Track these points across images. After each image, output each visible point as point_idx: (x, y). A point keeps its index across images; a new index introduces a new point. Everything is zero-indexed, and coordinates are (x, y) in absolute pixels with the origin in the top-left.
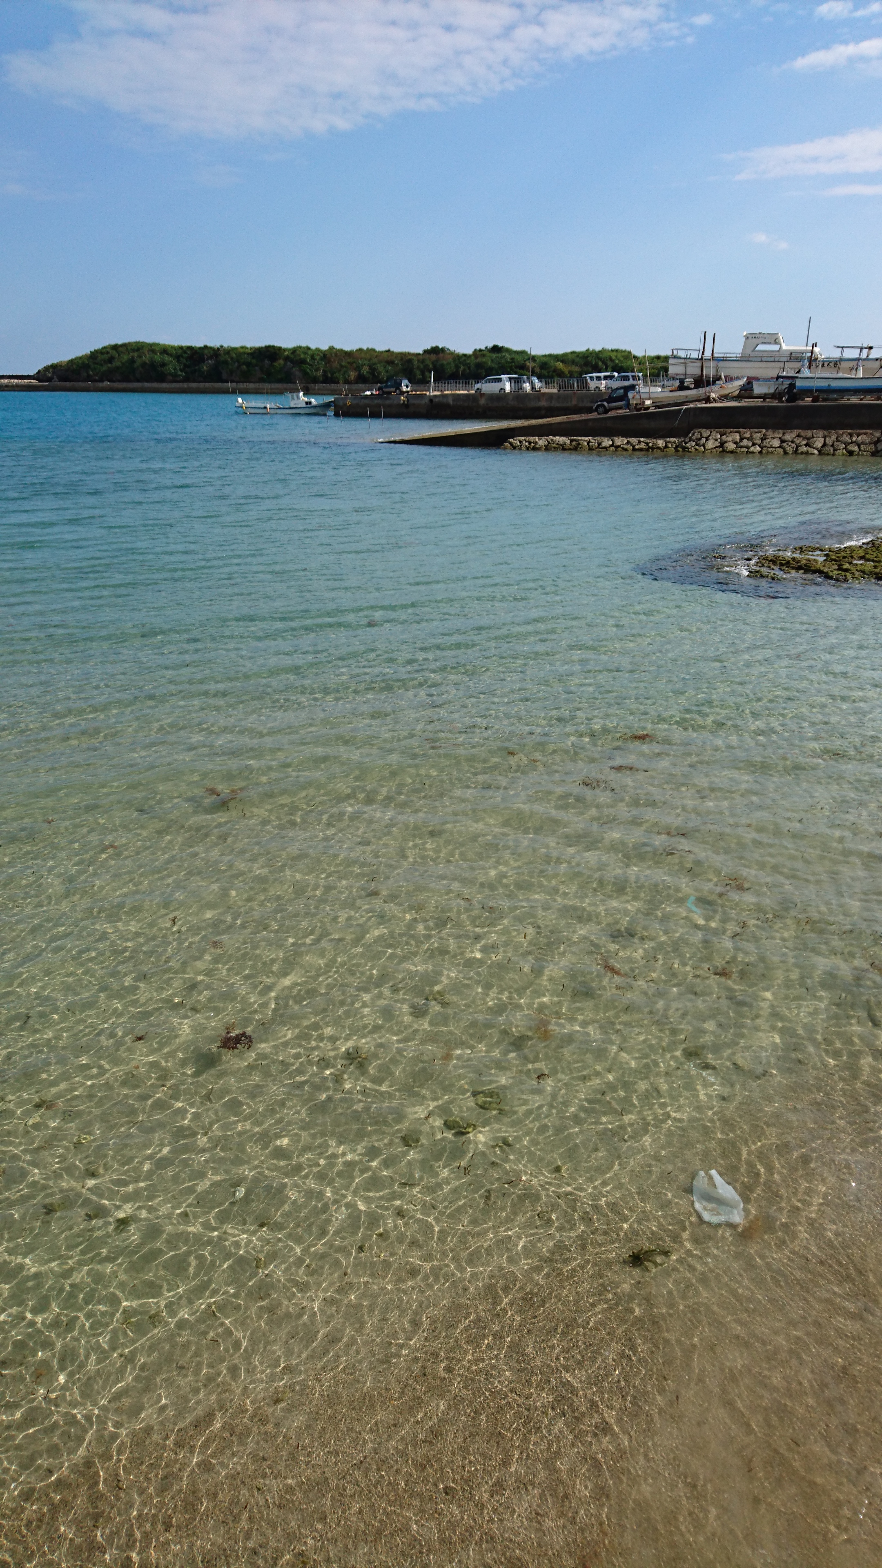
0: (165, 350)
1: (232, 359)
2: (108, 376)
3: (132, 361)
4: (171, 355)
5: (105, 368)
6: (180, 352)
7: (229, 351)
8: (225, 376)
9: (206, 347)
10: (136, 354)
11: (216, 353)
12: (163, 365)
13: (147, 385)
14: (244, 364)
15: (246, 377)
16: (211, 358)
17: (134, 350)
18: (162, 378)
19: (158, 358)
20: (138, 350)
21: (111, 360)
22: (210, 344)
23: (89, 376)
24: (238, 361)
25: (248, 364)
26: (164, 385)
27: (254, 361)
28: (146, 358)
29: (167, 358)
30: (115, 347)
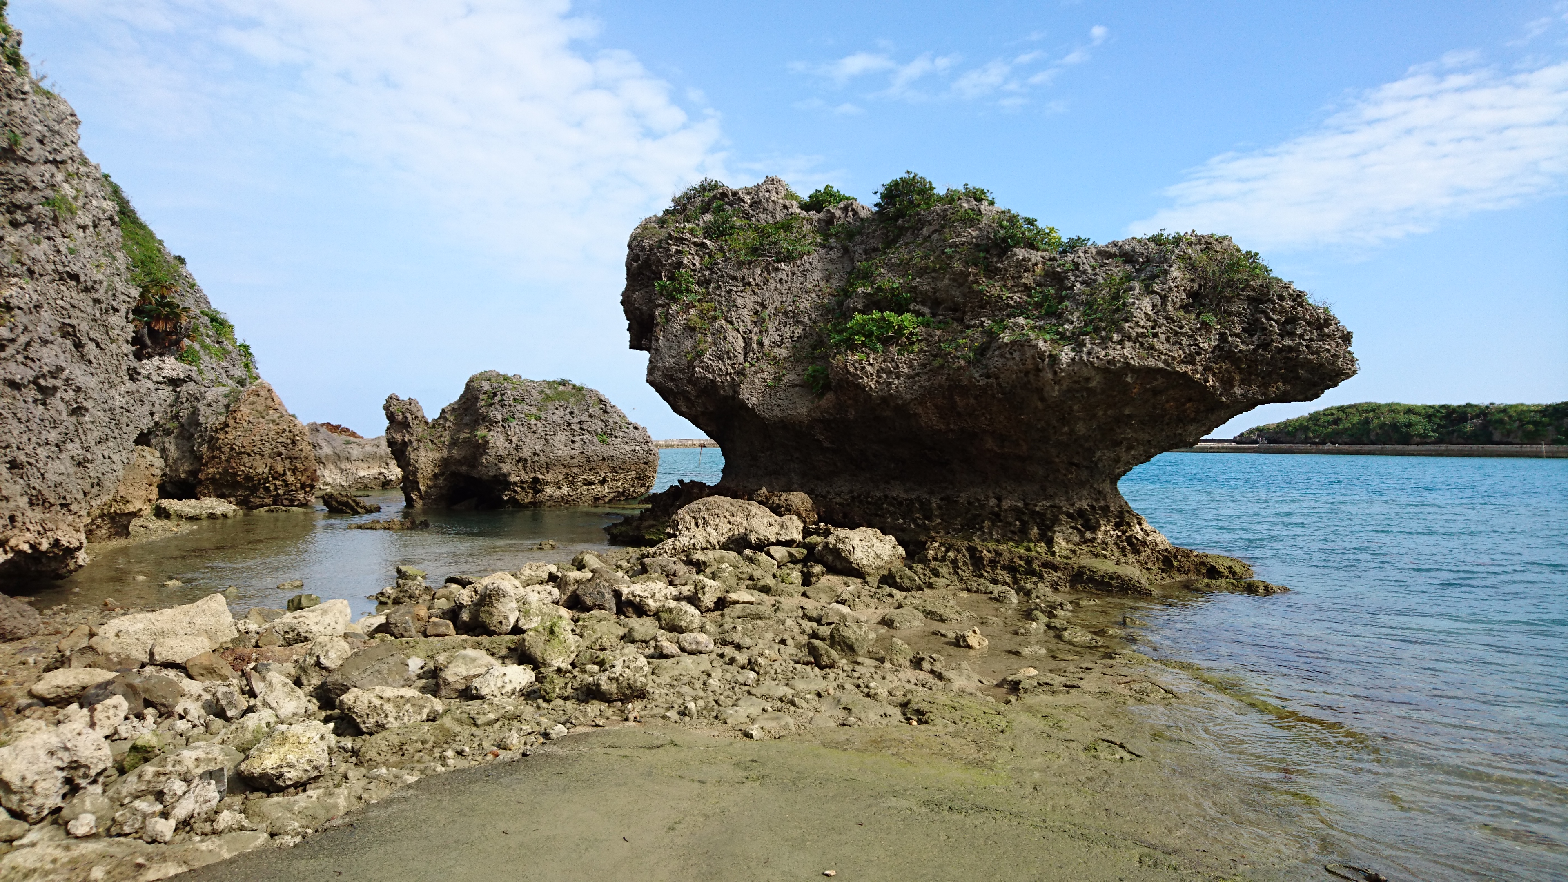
0: (1410, 410)
1: (1510, 417)
2: (1333, 438)
3: (1367, 422)
4: (1419, 415)
5: (1329, 430)
6: (1431, 411)
7: (1504, 410)
8: (1497, 436)
9: (1469, 405)
10: (1371, 415)
11: (1483, 412)
12: (1409, 425)
13: (1388, 447)
14: (1529, 423)
15: (1532, 438)
16: (1477, 416)
17: (1367, 411)
18: (1406, 439)
19: (1401, 418)
20: (1373, 410)
21: (1336, 421)
22: (1474, 402)
23: (1307, 438)
24: (1520, 420)
25: (1535, 423)
26: (1412, 447)
27: (1546, 420)
28: (1387, 419)
29: (1414, 418)
30: (1341, 409)
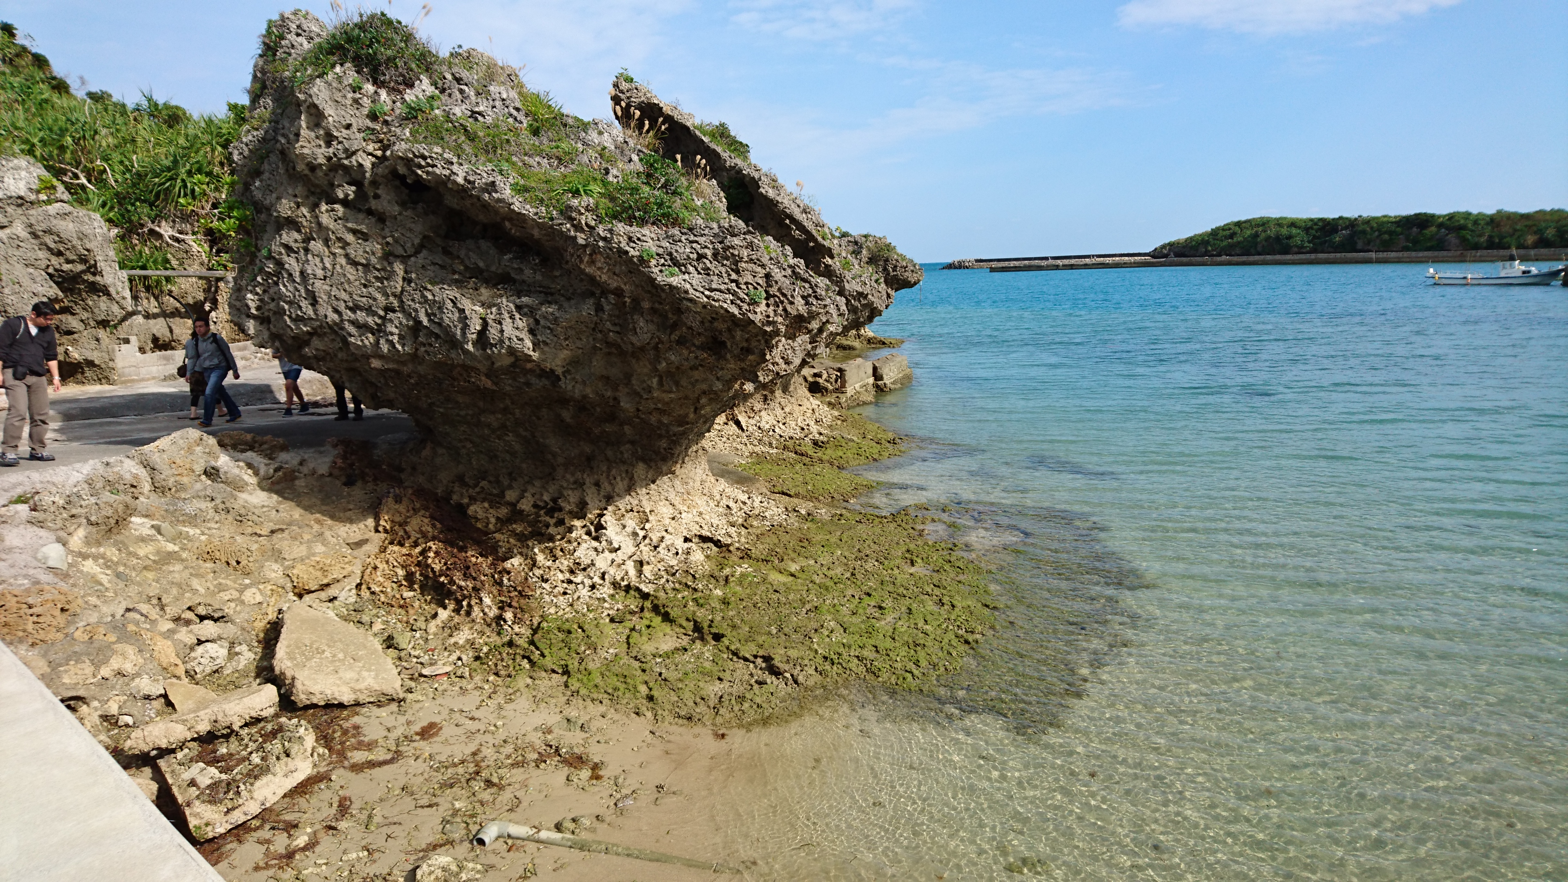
0: (1293, 224)
1: (1372, 228)
2: (1228, 251)
3: (1256, 235)
4: (1299, 228)
5: (1225, 243)
6: (1310, 224)
7: (1368, 221)
8: (1360, 245)
9: (1341, 218)
10: (1260, 229)
11: (1351, 224)
12: (1290, 237)
13: (1269, 257)
14: (1385, 233)
15: (1386, 246)
16: (1346, 228)
17: (1258, 225)
18: (1286, 251)
19: (1284, 231)
20: (1263, 224)
21: (1231, 236)
22: (1345, 215)
23: (1207, 251)
24: (1379, 230)
25: (1391, 233)
26: (1288, 257)
27: (1399, 230)
28: (1272, 232)
29: (1294, 231)
30: (1238, 224)
